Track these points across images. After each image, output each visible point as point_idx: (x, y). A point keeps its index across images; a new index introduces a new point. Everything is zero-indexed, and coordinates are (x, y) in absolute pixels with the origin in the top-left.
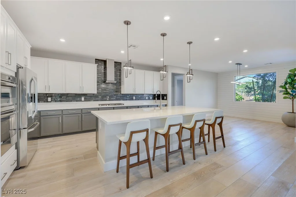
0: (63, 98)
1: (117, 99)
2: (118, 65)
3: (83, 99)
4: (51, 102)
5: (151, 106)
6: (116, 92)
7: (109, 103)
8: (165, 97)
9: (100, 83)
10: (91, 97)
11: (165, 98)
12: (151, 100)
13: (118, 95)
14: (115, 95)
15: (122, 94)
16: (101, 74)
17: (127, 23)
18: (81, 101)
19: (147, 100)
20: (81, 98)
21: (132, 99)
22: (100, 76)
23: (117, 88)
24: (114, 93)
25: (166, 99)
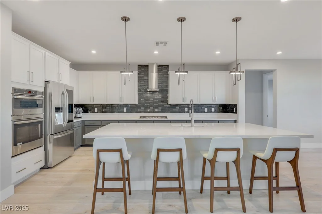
0: (107, 109)
1: (163, 111)
2: (163, 69)
3: (125, 110)
4: (97, 112)
5: (224, 122)
6: (162, 102)
7: (149, 116)
8: (234, 109)
9: (142, 92)
10: (133, 107)
11: (234, 111)
12: (214, 112)
13: (165, 106)
14: (160, 106)
15: (169, 105)
16: (143, 81)
17: (125, 19)
18: (123, 112)
19: (206, 112)
20: (124, 109)
21: (183, 111)
22: (143, 84)
23: (163, 97)
24: (159, 104)
25: (236, 112)
